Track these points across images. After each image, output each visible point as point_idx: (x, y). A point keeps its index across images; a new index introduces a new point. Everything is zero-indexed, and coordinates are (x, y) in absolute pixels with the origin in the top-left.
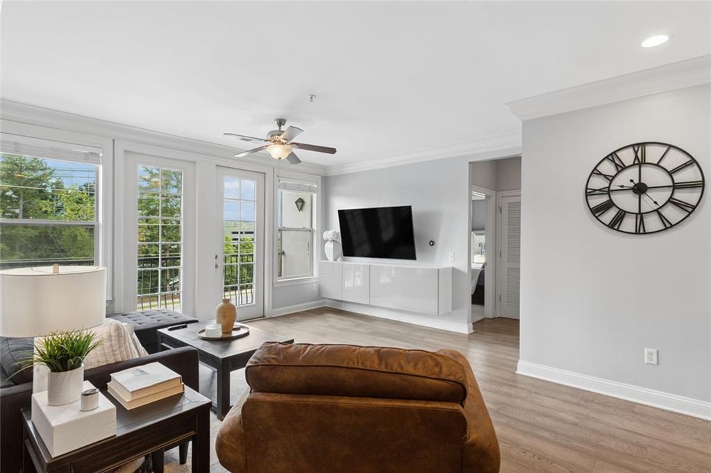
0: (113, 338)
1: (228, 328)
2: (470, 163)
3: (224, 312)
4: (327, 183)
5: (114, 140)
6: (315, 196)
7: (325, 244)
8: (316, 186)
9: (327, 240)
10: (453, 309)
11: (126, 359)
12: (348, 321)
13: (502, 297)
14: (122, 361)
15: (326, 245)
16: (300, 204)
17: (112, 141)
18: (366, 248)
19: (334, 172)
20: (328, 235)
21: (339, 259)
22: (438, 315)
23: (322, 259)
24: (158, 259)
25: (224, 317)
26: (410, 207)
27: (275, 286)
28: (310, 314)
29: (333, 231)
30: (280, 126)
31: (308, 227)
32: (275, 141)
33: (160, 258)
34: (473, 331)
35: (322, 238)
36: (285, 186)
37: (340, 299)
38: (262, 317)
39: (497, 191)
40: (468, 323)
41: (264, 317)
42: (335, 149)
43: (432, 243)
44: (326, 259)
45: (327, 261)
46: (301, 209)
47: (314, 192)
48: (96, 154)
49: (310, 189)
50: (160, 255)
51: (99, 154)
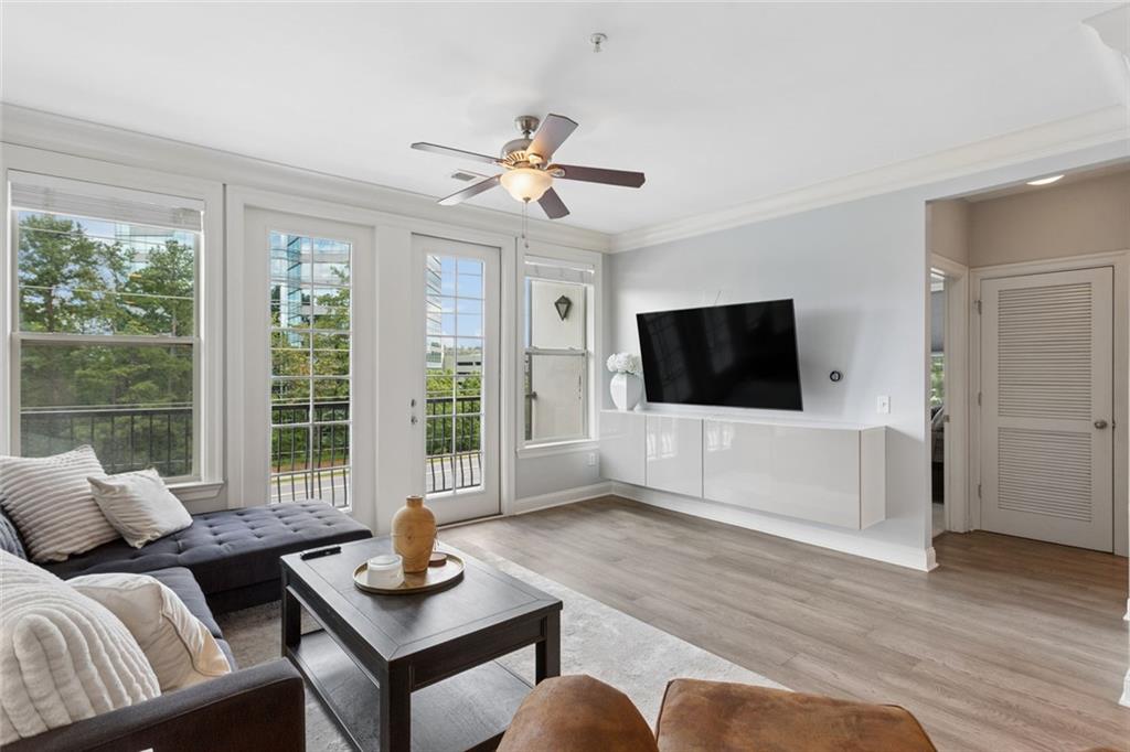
0: (24, 667)
1: (418, 563)
2: (928, 202)
3: (410, 528)
4: (614, 265)
5: (224, 185)
6: (591, 289)
7: (612, 377)
8: (593, 272)
9: (616, 372)
10: (887, 518)
11: (91, 714)
12: (659, 527)
13: (982, 488)
14: (75, 724)
15: (613, 381)
16: (563, 307)
17: (222, 186)
18: (684, 386)
19: (625, 245)
20: (615, 362)
21: (637, 407)
22: (860, 529)
23: (605, 407)
24: (307, 407)
25: (409, 538)
26: (789, 303)
27: (520, 457)
28: (583, 510)
29: (627, 354)
30: (527, 132)
31: (579, 347)
32: (517, 163)
33: (311, 404)
34: (937, 565)
35: (605, 367)
36: (537, 271)
37: (643, 485)
38: (497, 516)
39: (970, 268)
40: (926, 548)
41: (500, 514)
42: (642, 175)
43: (836, 376)
44: (613, 406)
45: (613, 411)
46: (565, 316)
47: (590, 283)
48: (192, 211)
49: (583, 278)
50: (311, 398)
51: (199, 213)
